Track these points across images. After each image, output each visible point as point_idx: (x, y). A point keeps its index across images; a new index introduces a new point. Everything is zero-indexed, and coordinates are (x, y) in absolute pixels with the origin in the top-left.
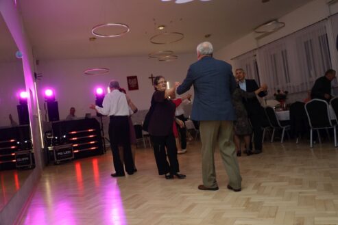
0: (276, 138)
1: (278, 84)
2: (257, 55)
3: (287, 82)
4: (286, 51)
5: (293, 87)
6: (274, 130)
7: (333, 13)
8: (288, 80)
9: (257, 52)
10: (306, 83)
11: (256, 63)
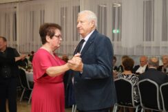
1: (33, 40)
2: (18, 8)
4: (44, 11)
9: (17, 5)
11: (15, 15)
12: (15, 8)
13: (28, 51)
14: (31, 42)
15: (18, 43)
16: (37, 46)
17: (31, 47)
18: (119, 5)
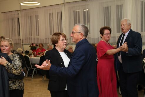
0: (29, 74)
1: (31, 35)
2: (20, 14)
3: (37, 35)
4: (38, 16)
5: (41, 39)
6: (28, 70)
7: (66, 2)
8: (38, 34)
9: (20, 12)
10: (48, 38)
11: (18, 18)
12: (18, 14)
13: (28, 43)
14: (30, 37)
15: (21, 37)
16: (35, 39)
17: (30, 40)
18: (87, 10)
